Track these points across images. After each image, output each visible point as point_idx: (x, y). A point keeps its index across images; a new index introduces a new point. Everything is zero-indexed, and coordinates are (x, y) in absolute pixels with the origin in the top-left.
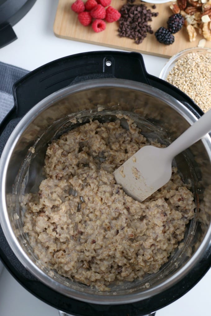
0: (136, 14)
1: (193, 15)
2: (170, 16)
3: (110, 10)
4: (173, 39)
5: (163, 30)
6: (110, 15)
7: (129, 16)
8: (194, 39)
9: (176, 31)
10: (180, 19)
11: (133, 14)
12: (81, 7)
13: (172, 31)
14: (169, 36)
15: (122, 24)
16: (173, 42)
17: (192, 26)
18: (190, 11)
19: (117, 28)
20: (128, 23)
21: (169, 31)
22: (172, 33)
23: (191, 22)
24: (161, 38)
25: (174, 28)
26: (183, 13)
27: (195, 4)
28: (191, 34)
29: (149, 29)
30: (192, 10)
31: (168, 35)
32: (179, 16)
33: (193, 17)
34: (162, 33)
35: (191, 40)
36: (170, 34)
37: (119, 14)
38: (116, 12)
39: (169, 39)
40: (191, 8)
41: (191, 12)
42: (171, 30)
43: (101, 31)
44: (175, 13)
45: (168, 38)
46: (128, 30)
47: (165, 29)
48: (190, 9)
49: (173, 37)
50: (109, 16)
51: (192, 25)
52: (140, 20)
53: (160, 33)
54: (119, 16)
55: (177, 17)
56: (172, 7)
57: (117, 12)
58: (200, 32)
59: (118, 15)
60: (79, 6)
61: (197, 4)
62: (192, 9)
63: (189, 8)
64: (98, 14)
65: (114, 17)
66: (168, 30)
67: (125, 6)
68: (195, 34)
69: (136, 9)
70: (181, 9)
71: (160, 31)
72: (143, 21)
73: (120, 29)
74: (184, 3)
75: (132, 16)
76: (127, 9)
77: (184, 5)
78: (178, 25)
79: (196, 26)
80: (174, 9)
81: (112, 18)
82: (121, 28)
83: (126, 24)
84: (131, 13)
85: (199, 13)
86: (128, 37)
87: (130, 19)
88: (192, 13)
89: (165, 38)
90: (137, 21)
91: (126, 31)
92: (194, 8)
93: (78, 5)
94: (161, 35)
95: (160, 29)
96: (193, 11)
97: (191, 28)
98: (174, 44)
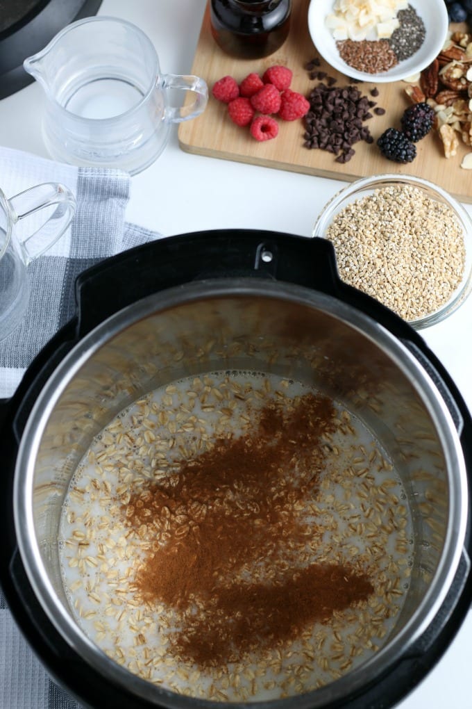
0: (340, 105)
1: (451, 105)
2: (406, 108)
3: (288, 95)
4: (414, 151)
5: (393, 133)
6: (289, 105)
7: (326, 108)
8: (454, 153)
9: (421, 135)
10: (427, 112)
11: (334, 104)
12: (231, 89)
13: (412, 136)
14: (405, 145)
15: (313, 124)
16: (413, 157)
17: (449, 127)
18: (445, 99)
19: (302, 131)
20: (324, 122)
21: (406, 136)
22: (411, 139)
23: (447, 120)
24: (390, 149)
25: (415, 131)
26: (431, 103)
27: (454, 85)
28: (447, 143)
29: (364, 134)
30: (449, 97)
31: (404, 142)
32: (423, 106)
33: (452, 109)
34: (391, 139)
35: (447, 154)
36: (406, 142)
37: (308, 104)
38: (300, 99)
39: (406, 150)
40: (447, 92)
41: (447, 102)
42: (409, 133)
43: (269, 139)
44: (415, 103)
45: (404, 149)
46: (324, 135)
47: (397, 133)
48: (445, 96)
49: (414, 146)
50: (287, 108)
51: (450, 125)
52: (346, 115)
53: (388, 140)
54: (307, 107)
55: (420, 109)
56: (409, 92)
57: (303, 99)
58: (465, 138)
59: (305, 107)
60: (228, 87)
61: (457, 85)
62: (449, 94)
63: (442, 93)
64: (267, 98)
65: (297, 110)
66: (403, 134)
67: (317, 90)
68: (456, 143)
69: (339, 95)
70: (428, 95)
71: (388, 135)
72: (353, 117)
73: (308, 134)
74: (434, 85)
75: (331, 107)
76: (322, 95)
77: (433, 88)
78: (423, 125)
79: (457, 126)
80: (413, 94)
81: (292, 110)
82: (311, 132)
83: (320, 125)
84: (331, 104)
85: (463, 101)
86: (324, 148)
87: (326, 115)
88: (450, 102)
89: (397, 148)
90: (342, 116)
91: (319, 137)
92: (453, 93)
93: (225, 85)
94: (389, 142)
95: (387, 131)
96: (450, 99)
97: (449, 132)
98: (416, 160)
